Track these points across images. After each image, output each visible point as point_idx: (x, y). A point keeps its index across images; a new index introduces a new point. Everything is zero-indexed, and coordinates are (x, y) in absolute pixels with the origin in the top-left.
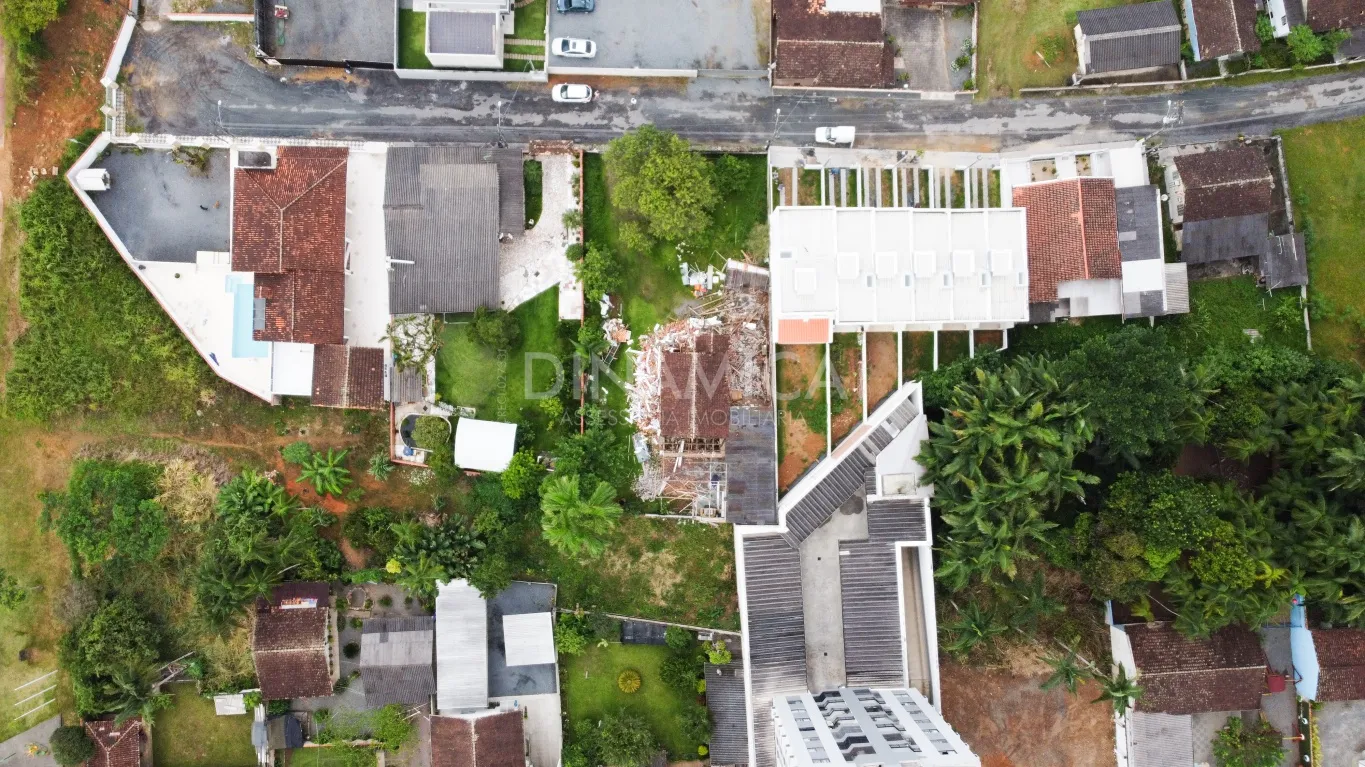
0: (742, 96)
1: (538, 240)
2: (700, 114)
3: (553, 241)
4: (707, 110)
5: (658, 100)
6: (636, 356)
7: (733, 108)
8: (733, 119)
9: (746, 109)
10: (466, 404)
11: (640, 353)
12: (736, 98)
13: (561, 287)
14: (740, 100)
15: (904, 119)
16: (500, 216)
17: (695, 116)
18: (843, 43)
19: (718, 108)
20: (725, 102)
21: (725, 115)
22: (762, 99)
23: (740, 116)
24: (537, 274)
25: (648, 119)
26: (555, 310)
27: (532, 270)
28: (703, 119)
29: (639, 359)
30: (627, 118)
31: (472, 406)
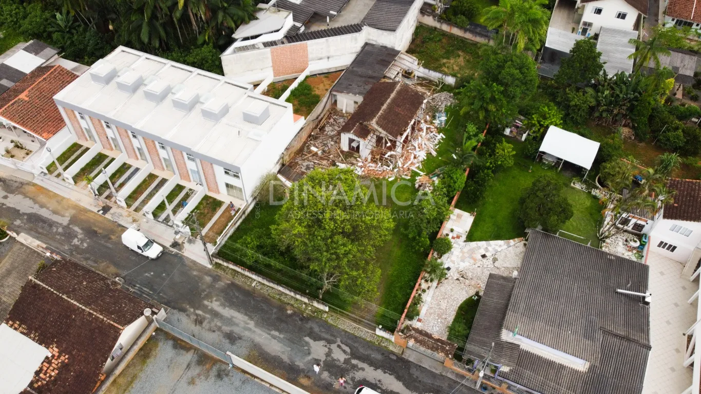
0: (199, 321)
1: (473, 283)
2: (252, 324)
3: (456, 276)
4: (242, 324)
5: (285, 358)
6: (418, 168)
7: (216, 314)
8: (223, 305)
9: (205, 309)
10: (578, 191)
11: (413, 168)
12: (205, 324)
13: (464, 237)
14: (204, 318)
15: (76, 236)
17: (257, 325)
19: (230, 321)
20: (219, 324)
21: (227, 312)
22: (183, 310)
23: (215, 305)
24: (484, 256)
25: (307, 344)
26: (475, 224)
27: (488, 262)
28: (251, 318)
29: (417, 165)
30: (328, 355)
31: (573, 188)
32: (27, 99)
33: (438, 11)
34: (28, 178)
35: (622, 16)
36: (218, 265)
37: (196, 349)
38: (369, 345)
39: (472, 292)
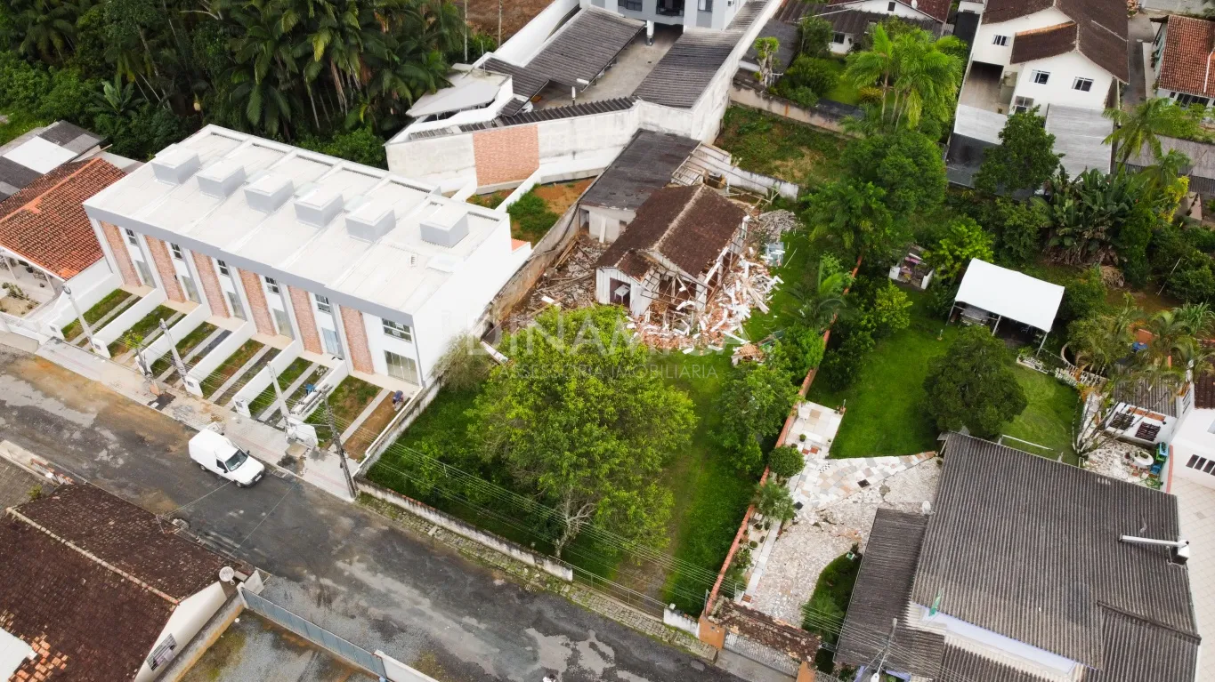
0: (325, 599)
1: (846, 530)
2: (425, 604)
3: (813, 519)
4: (407, 604)
5: (489, 667)
6: (736, 332)
7: (357, 586)
8: (372, 570)
9: (338, 576)
10: (1030, 372)
11: (728, 333)
12: (336, 603)
13: (825, 451)
14: (336, 593)
15: (105, 446)
16: (919, 548)
17: (435, 605)
18: (71, 544)
19: (384, 599)
20: (363, 603)
21: (380, 582)
22: (296, 578)
23: (357, 569)
24: (863, 484)
25: (531, 640)
26: (844, 428)
27: (872, 494)
28: (425, 593)
29: (734, 328)
30: (572, 661)
31: (1021, 368)
32: (38, 211)
33: (764, 82)
34: (27, 348)
35: (1084, 85)
36: (366, 498)
37: (317, 650)
38: (650, 643)
39: (844, 548)
